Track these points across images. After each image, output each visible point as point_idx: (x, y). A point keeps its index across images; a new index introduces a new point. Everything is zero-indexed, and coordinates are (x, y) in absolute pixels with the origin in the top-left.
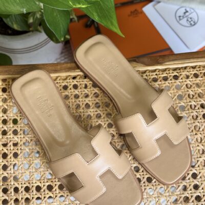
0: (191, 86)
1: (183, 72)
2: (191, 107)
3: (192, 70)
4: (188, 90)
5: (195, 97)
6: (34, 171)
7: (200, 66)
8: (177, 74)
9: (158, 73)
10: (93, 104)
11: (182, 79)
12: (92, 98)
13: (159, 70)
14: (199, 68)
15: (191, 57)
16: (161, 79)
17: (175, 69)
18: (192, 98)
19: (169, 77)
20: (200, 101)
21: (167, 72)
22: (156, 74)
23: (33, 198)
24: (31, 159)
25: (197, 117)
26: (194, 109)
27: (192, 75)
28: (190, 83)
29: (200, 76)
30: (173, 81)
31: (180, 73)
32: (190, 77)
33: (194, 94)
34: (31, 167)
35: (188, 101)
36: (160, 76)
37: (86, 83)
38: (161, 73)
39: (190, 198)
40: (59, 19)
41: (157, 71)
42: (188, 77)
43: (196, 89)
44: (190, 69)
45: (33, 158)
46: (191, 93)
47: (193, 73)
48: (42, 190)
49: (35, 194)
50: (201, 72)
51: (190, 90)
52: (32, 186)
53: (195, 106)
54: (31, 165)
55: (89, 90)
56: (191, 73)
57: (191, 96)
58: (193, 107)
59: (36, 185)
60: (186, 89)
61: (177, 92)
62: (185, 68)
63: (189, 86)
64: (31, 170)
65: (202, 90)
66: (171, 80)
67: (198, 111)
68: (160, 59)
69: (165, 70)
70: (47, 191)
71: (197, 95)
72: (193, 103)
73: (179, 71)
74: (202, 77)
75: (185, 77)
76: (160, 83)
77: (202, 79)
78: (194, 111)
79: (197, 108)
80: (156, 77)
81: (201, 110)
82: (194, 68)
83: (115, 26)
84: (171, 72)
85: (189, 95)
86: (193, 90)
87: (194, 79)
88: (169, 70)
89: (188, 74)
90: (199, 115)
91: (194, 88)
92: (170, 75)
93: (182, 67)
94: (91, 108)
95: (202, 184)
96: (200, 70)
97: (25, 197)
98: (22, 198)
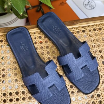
0: (92, 35)
1: (88, 28)
2: (93, 47)
3: (92, 27)
4: (91, 37)
5: (94, 41)
6: (8, 84)
7: (96, 25)
8: (84, 30)
9: (74, 29)
10: (39, 47)
11: (87, 32)
12: (39, 44)
13: (75, 28)
14: (96, 26)
15: (92, 20)
16: (76, 32)
17: (83, 27)
18: (93, 42)
19: (80, 31)
20: (97, 43)
21: (79, 29)
22: (73, 30)
23: (8, 99)
24: (6, 78)
25: (96, 52)
26: (94, 48)
27: (92, 30)
28: (91, 34)
29: (97, 30)
30: (82, 33)
31: (86, 29)
32: (91, 31)
33: (94, 40)
34: (6, 83)
35: (91, 43)
36: (75, 31)
37: (35, 36)
38: (76, 29)
39: (94, 95)
40: (20, 2)
41: (74, 28)
42: (90, 31)
43: (95, 37)
44: (91, 26)
45: (8, 78)
46: (92, 39)
47: (93, 28)
48: (13, 95)
49: (9, 97)
50: (97, 28)
51: (91, 38)
52: (7, 93)
53: (95, 46)
54: (6, 81)
55: (37, 40)
56: (92, 28)
57: (92, 41)
58: (94, 46)
59: (9, 92)
60: (90, 37)
61: (85, 39)
62: (89, 26)
63: (91, 36)
64: (6, 84)
65: (98, 37)
66: (81, 33)
67: (96, 48)
68: (75, 22)
69: (78, 28)
70: (15, 95)
71: (95, 40)
72: (94, 45)
73: (85, 28)
74: (98, 30)
75: (89, 31)
76: (75, 34)
77: (98, 31)
78: (94, 49)
79: (96, 47)
80: (73, 31)
81: (98, 48)
82: (93, 26)
83: (49, 3)
84: (81, 28)
85: (91, 40)
86: (93, 37)
87: (94, 32)
88: (80, 28)
89: (90, 29)
90: (97, 51)
91: (94, 36)
92: (80, 30)
93: (87, 26)
94: (39, 49)
95: (100, 87)
96: (96, 27)
97: (4, 99)
98: (2, 100)
